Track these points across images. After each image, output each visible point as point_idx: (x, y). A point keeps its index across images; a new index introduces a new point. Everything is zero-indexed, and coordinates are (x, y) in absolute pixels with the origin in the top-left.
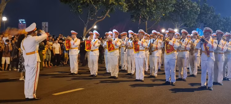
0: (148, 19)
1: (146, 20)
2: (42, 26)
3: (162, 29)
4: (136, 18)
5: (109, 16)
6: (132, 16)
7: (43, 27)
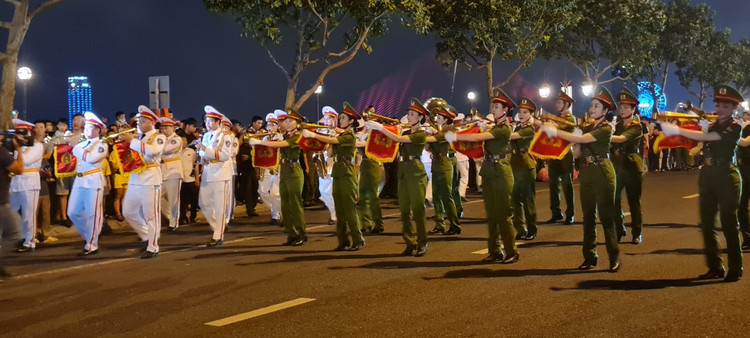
0: (493, 53)
1: (489, 60)
2: (151, 90)
3: (540, 87)
4: (454, 53)
5: (370, 49)
6: (442, 48)
7: (153, 93)
